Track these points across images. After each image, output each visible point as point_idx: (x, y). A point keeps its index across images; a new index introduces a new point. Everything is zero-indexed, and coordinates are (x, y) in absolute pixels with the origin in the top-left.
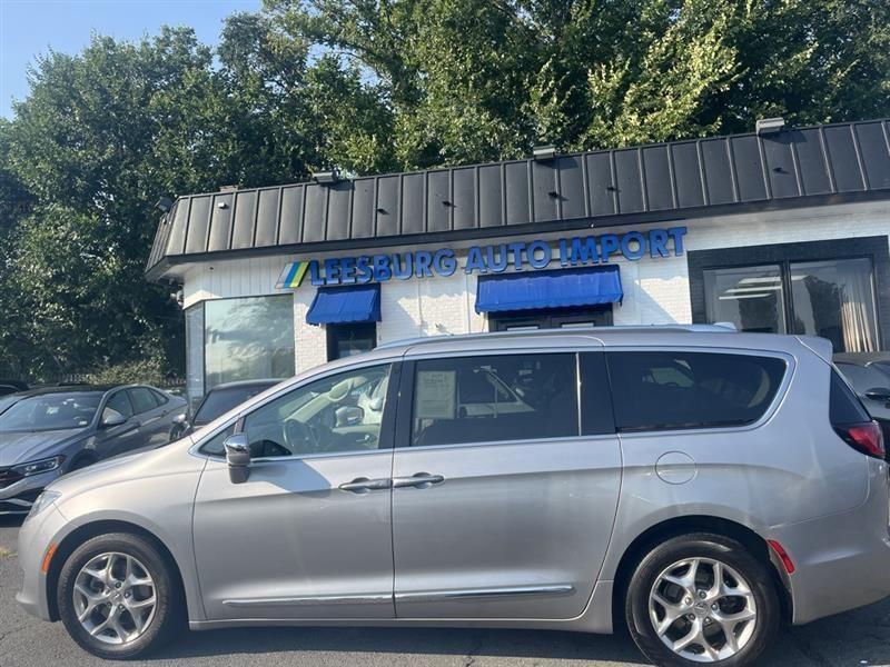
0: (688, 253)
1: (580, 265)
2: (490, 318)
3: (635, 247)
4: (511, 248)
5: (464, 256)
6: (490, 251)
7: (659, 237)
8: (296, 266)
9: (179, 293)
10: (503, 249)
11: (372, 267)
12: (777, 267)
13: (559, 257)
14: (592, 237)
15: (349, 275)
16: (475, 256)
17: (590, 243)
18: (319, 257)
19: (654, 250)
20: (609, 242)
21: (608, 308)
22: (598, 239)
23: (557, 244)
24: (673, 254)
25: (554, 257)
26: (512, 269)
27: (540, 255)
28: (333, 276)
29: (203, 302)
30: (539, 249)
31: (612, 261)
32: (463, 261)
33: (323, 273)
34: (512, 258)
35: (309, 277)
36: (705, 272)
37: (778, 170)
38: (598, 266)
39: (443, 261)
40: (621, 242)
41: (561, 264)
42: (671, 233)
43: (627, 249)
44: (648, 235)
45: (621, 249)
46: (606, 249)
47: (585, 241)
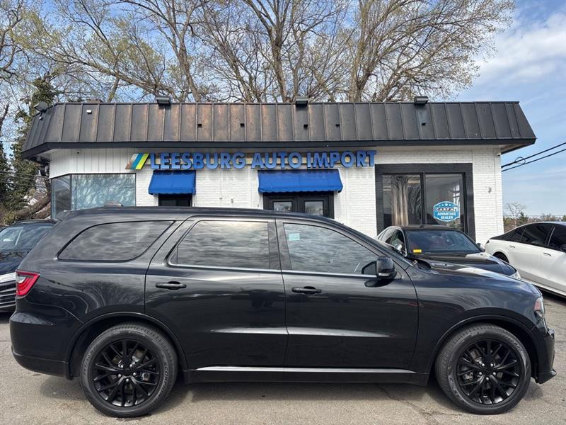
0: (376, 165)
2: (264, 196)
3: (347, 160)
4: (279, 155)
5: (251, 157)
6: (267, 155)
7: (362, 156)
8: (141, 155)
9: (46, 168)
10: (275, 155)
11: (192, 160)
12: (419, 176)
13: (306, 162)
14: (325, 152)
15: (177, 164)
16: (258, 158)
17: (324, 155)
18: (157, 151)
19: (359, 164)
20: (335, 156)
22: (329, 154)
23: (305, 155)
24: (368, 165)
25: (303, 162)
26: (279, 168)
27: (295, 161)
28: (166, 164)
29: (71, 175)
30: (295, 157)
31: (336, 167)
32: (249, 161)
33: (158, 161)
34: (279, 161)
35: (149, 163)
36: (383, 176)
37: (424, 124)
38: (327, 169)
39: (238, 159)
40: (341, 156)
41: (307, 167)
42: (368, 153)
43: (345, 161)
44: (356, 153)
45: (341, 160)
46: (332, 160)
47: (321, 154)
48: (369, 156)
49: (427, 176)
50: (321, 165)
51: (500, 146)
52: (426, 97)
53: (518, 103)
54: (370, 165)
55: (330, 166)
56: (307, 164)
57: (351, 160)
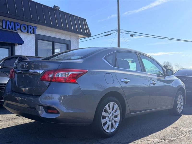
1: (8, 30)
3: (24, 28)
7: (31, 28)
12: (51, 43)
14: (13, 22)
20: (18, 25)
21: (14, 45)
22: (15, 23)
31: (17, 31)
36: (38, 40)
38: (12, 31)
40: (21, 26)
41: (3, 28)
42: (34, 27)
43: (23, 29)
44: (28, 26)
45: (20, 28)
46: (16, 27)
47: (11, 23)
48: (34, 29)
49: (55, 43)
50: (11, 28)
51: (79, 35)
52: (59, 7)
53: (86, 20)
54: (34, 33)
55: (15, 30)
56: (2, 26)
57: (25, 30)
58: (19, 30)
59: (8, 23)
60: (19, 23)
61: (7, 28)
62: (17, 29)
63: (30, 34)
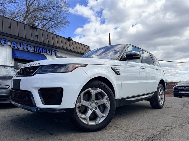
0: (56, 56)
1: (38, 53)
2: (14, 60)
4: (24, 44)
6: (18, 43)
7: (53, 52)
14: (41, 47)
16: (14, 43)
19: (52, 54)
20: (45, 50)
22: (43, 48)
23: (34, 47)
26: (23, 49)
27: (30, 48)
30: (30, 46)
32: (9, 43)
37: (71, 46)
38: (41, 54)
39: (4, 42)
40: (47, 50)
41: (34, 51)
42: (55, 51)
43: (48, 52)
44: (51, 50)
45: (46, 52)
46: (44, 51)
47: (40, 48)
48: (55, 52)
50: (40, 52)
52: (72, 38)
53: (89, 46)
54: (55, 55)
55: (43, 53)
56: (34, 50)
57: (49, 52)
58: (45, 53)
59: (38, 48)
60: (46, 48)
61: (38, 51)
62: (44, 52)
63: (52, 55)
